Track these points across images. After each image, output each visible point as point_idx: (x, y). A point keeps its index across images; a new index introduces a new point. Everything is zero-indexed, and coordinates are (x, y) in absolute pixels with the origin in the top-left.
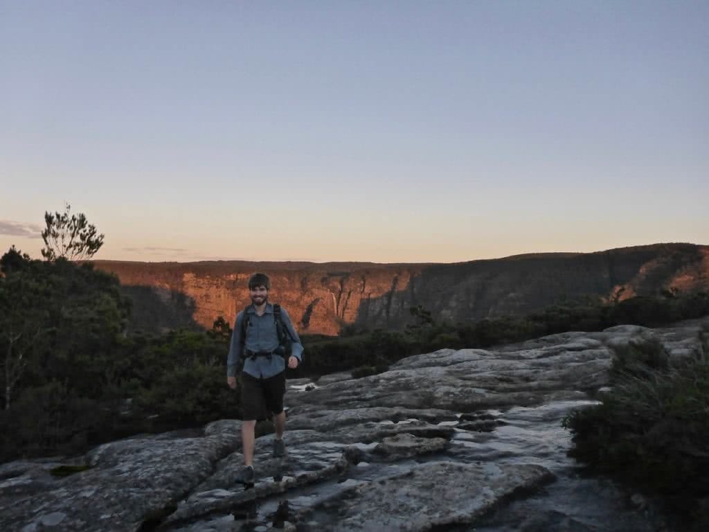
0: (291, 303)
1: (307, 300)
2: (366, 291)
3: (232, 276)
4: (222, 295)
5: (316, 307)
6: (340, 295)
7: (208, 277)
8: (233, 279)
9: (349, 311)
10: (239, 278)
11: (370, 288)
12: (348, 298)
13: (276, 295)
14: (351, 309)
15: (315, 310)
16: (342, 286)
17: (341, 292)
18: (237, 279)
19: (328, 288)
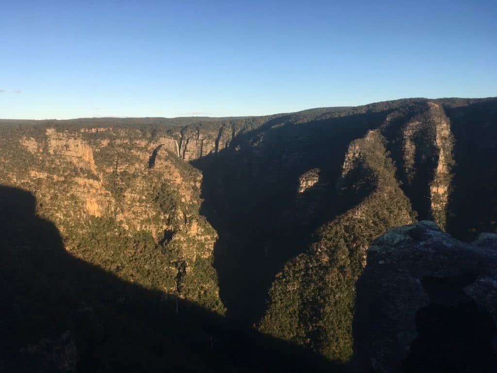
0: (141, 149)
1: (153, 146)
2: (200, 138)
3: (93, 130)
4: (80, 145)
5: (160, 151)
6: (181, 142)
7: (67, 131)
8: (94, 132)
9: (188, 153)
10: (99, 131)
11: (203, 136)
12: (187, 144)
13: (129, 143)
14: (189, 151)
15: (159, 153)
16: (182, 135)
17: (181, 139)
18: (97, 132)
19: (172, 136)
